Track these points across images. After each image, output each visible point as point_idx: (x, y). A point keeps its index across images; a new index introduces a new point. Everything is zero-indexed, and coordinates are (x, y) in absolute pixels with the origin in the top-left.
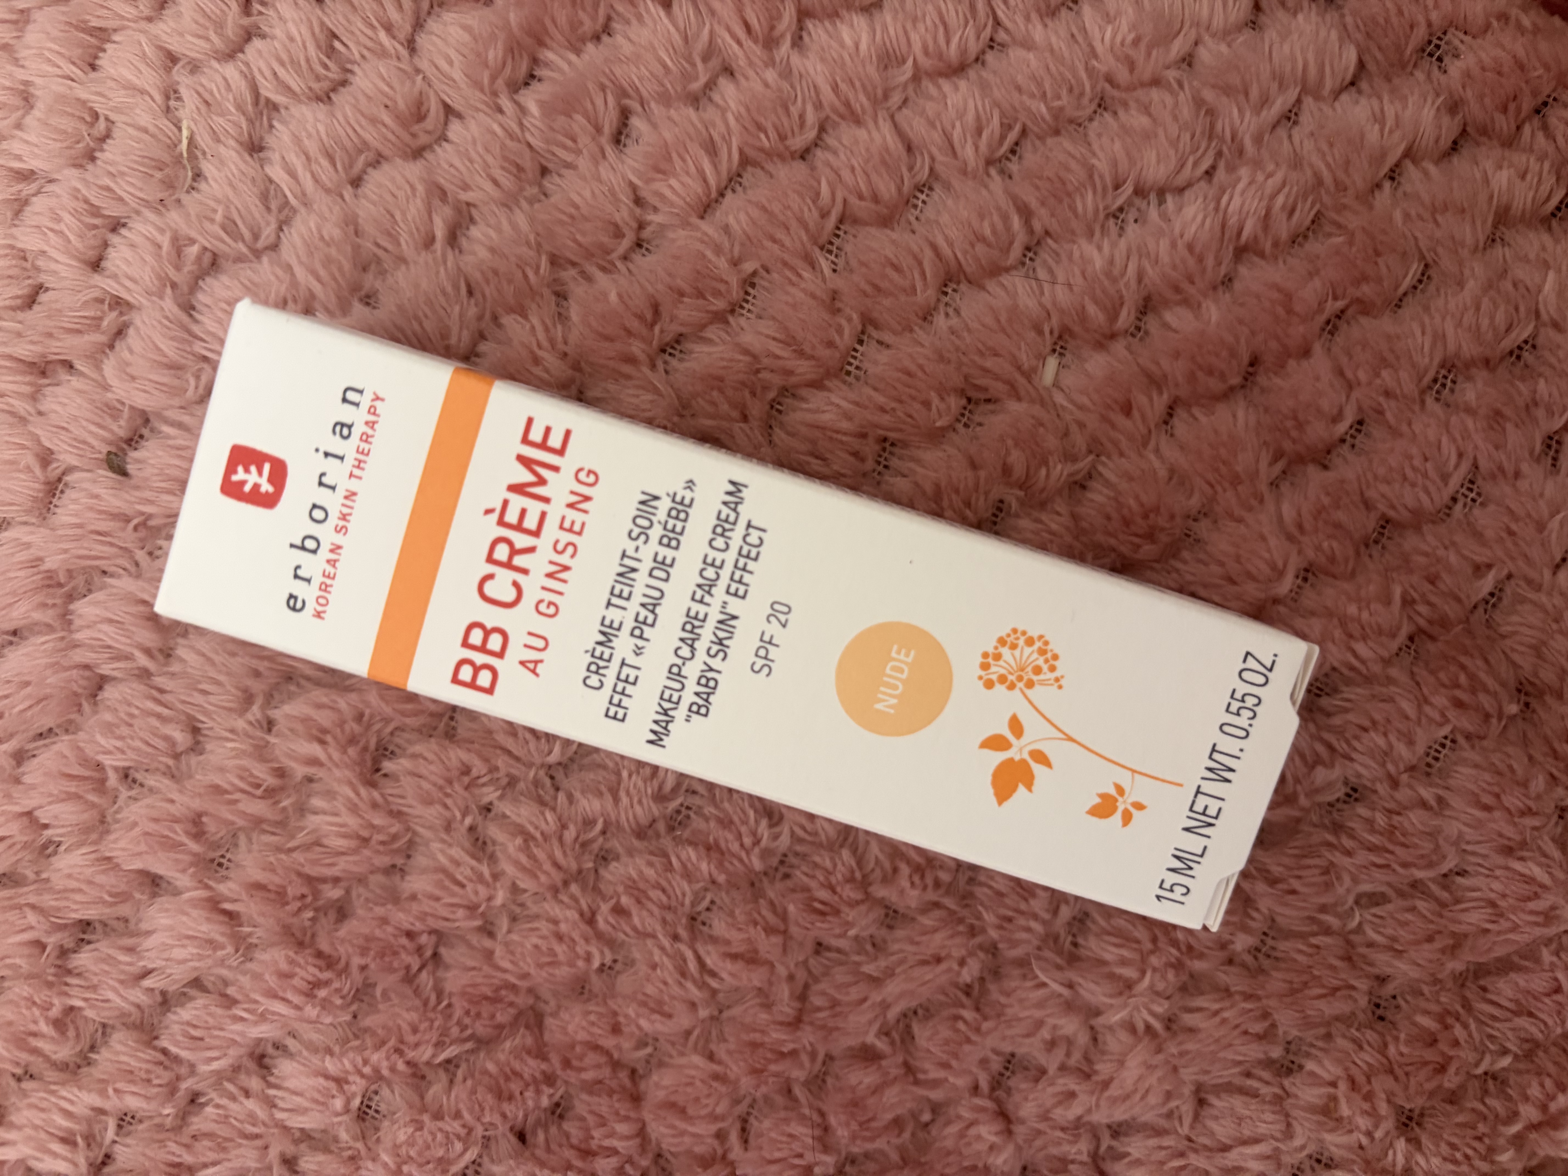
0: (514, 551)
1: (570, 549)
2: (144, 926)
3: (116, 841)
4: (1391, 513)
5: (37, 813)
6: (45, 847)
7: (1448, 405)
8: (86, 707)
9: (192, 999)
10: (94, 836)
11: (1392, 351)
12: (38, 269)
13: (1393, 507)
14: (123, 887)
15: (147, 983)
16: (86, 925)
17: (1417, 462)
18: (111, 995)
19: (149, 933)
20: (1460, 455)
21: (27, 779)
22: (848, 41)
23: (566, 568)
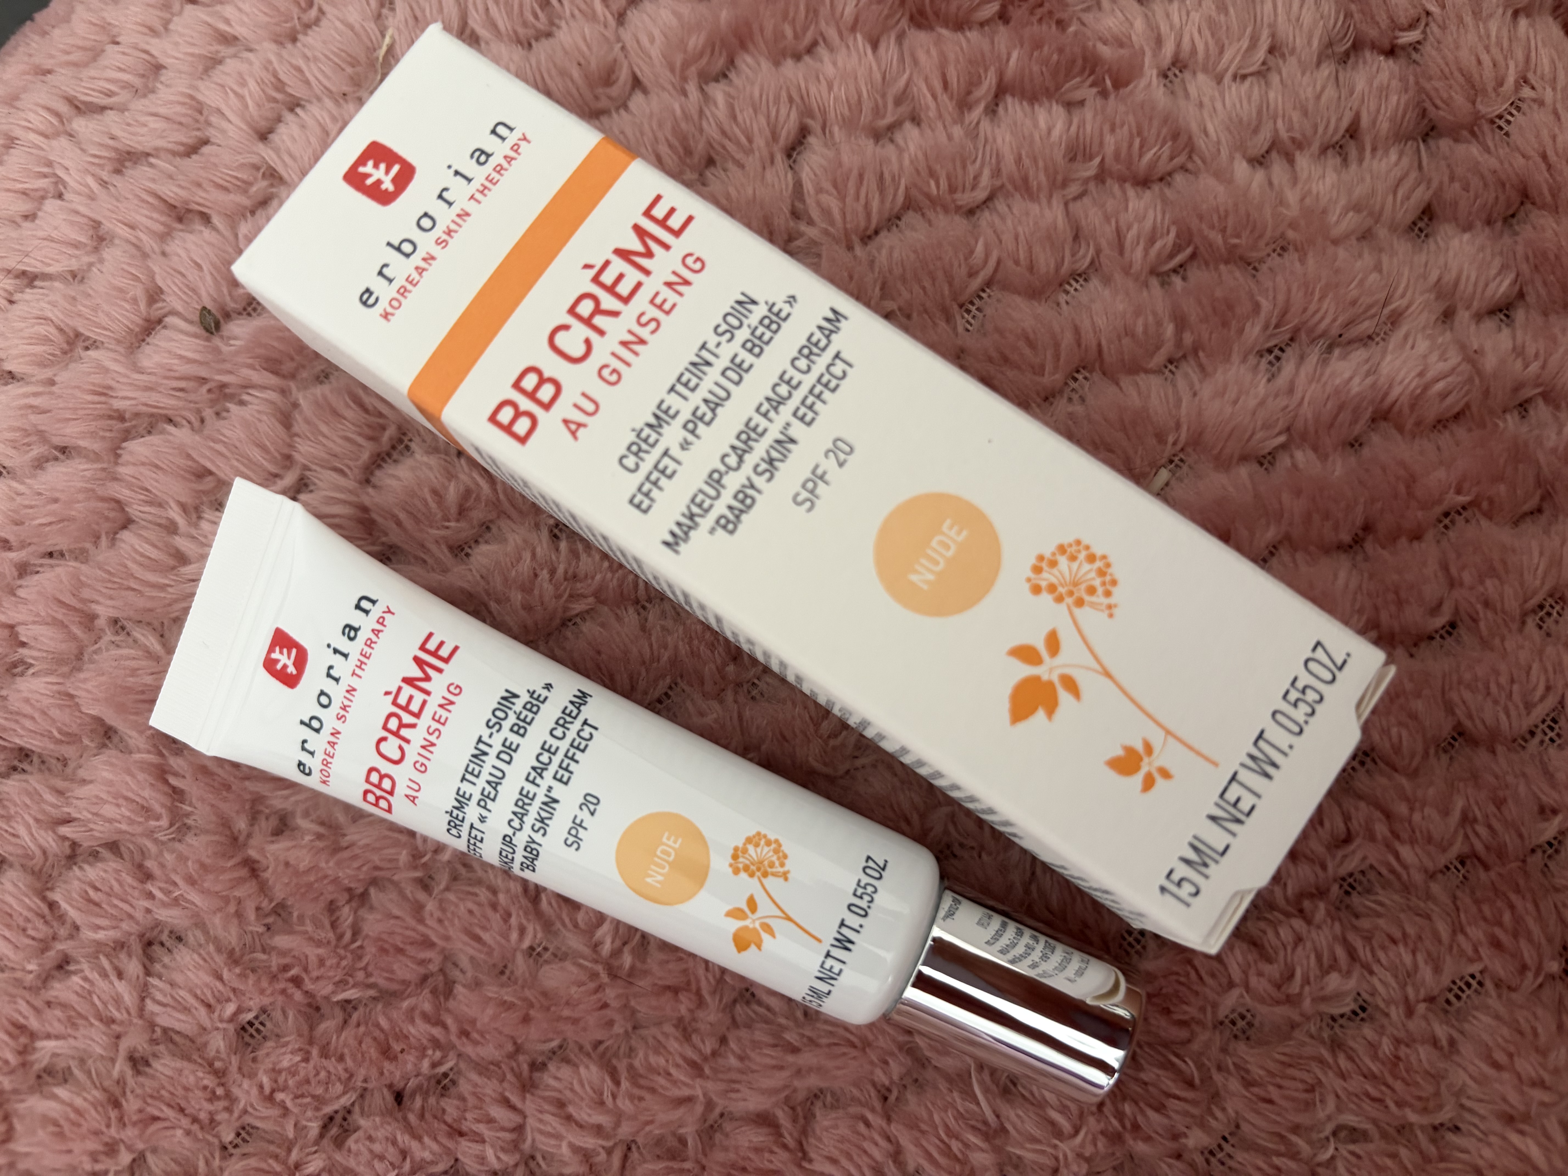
0: (598, 310)
1: (653, 325)
2: (82, 773)
3: (85, 680)
4: (1468, 723)
5: (20, 629)
6: (15, 665)
7: (1548, 635)
8: (104, 542)
9: (103, 860)
10: (65, 669)
11: (1504, 562)
12: (208, 123)
13: (1470, 717)
14: (74, 729)
15: (64, 830)
16: (24, 754)
17: (1503, 680)
18: (22, 831)
19: (84, 782)
20: (1548, 688)
21: (21, 593)
22: (1042, 124)
23: (642, 342)
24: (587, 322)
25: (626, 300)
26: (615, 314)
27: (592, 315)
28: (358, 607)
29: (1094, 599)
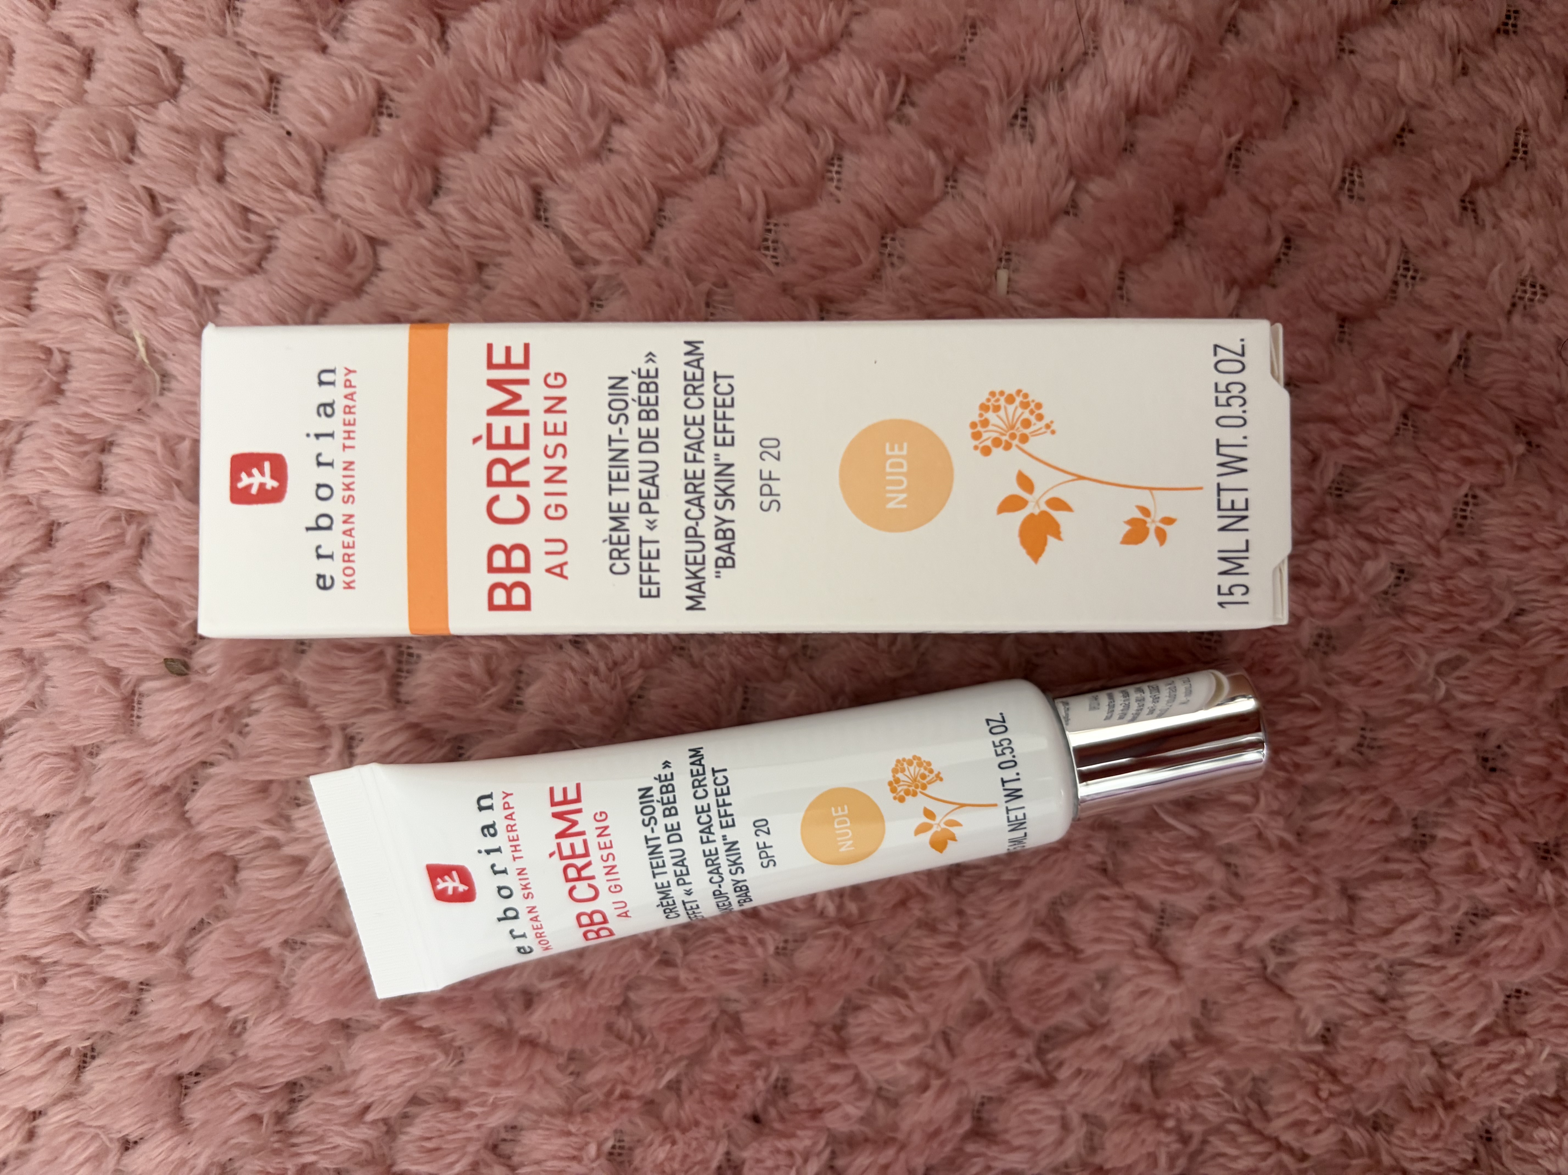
0: (510, 469)
1: (560, 450)
2: (349, 1068)
3: (300, 1002)
4: (1345, 309)
5: (218, 1001)
6: (233, 1028)
9: (416, 1116)
10: (277, 1005)
11: (1296, 167)
12: (44, 509)
14: (319, 1041)
16: (293, 1086)
17: (1351, 259)
23: (562, 469)
24: (509, 483)
25: (525, 446)
26: (526, 462)
27: (509, 475)
28: (481, 809)
29: (1032, 428)
